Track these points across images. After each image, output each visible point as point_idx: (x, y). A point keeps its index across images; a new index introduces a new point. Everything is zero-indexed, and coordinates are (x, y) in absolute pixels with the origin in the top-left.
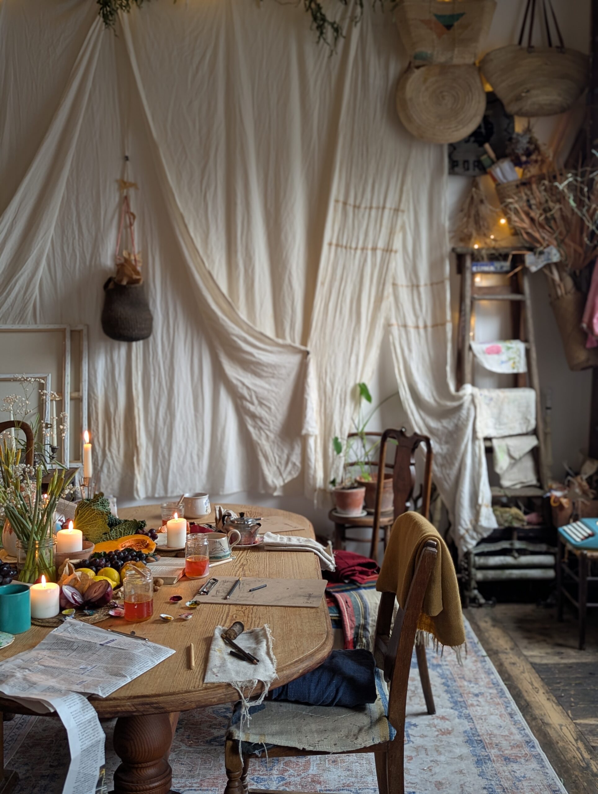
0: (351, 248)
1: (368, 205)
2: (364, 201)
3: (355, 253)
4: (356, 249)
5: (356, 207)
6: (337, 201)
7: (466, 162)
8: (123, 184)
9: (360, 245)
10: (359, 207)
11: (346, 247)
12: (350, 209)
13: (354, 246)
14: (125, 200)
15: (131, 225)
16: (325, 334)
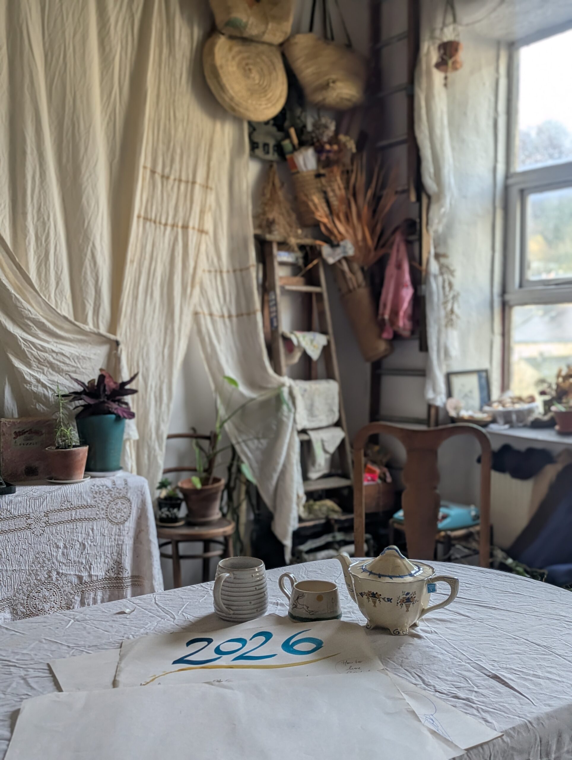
0: (160, 223)
1: (177, 177)
2: (173, 172)
3: (165, 229)
4: (166, 225)
5: (165, 178)
6: (145, 167)
7: (266, 145)
9: (170, 221)
10: (168, 178)
11: (155, 222)
12: (158, 179)
13: (163, 221)
16: (135, 321)
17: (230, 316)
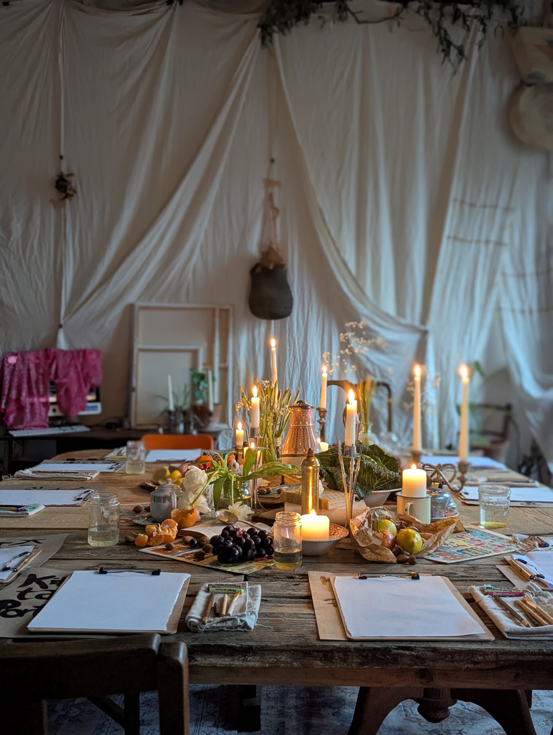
0: (466, 240)
1: (483, 204)
2: (479, 200)
3: (470, 245)
4: (471, 241)
5: (472, 205)
6: (455, 200)
8: (269, 183)
9: (475, 238)
11: (462, 240)
12: (466, 208)
13: (469, 238)
14: (270, 197)
15: (274, 218)
17: (531, 312)
